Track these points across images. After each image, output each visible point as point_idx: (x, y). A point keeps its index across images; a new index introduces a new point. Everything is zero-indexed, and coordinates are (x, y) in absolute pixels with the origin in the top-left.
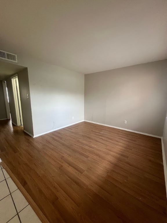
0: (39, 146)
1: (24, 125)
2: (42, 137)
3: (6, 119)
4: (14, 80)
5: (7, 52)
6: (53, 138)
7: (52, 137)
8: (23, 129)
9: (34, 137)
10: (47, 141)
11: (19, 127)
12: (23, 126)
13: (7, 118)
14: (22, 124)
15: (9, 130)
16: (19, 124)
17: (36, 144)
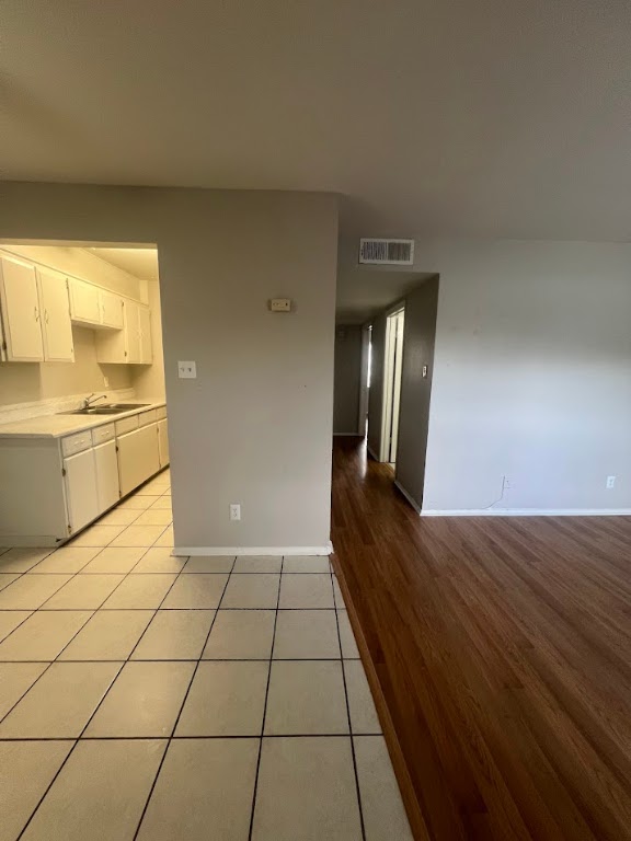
0: (435, 553)
1: (397, 462)
2: (448, 522)
3: (353, 434)
4: (394, 319)
5: (388, 241)
6: (493, 543)
7: (486, 537)
8: (393, 475)
9: (424, 513)
10: (464, 544)
11: (384, 466)
12: (393, 466)
13: (357, 431)
14: (393, 459)
15: (357, 470)
16: (384, 457)
17: (424, 540)
